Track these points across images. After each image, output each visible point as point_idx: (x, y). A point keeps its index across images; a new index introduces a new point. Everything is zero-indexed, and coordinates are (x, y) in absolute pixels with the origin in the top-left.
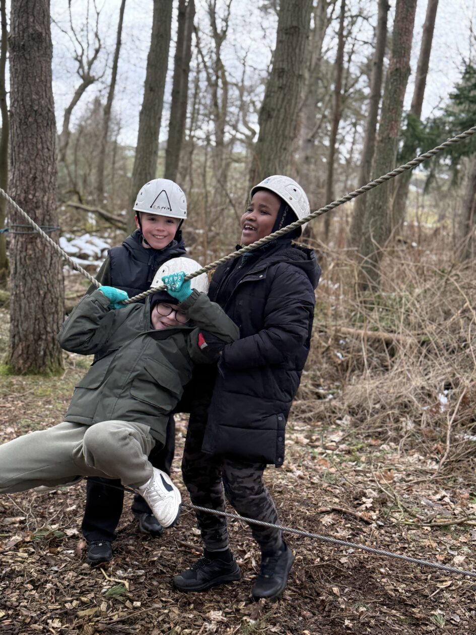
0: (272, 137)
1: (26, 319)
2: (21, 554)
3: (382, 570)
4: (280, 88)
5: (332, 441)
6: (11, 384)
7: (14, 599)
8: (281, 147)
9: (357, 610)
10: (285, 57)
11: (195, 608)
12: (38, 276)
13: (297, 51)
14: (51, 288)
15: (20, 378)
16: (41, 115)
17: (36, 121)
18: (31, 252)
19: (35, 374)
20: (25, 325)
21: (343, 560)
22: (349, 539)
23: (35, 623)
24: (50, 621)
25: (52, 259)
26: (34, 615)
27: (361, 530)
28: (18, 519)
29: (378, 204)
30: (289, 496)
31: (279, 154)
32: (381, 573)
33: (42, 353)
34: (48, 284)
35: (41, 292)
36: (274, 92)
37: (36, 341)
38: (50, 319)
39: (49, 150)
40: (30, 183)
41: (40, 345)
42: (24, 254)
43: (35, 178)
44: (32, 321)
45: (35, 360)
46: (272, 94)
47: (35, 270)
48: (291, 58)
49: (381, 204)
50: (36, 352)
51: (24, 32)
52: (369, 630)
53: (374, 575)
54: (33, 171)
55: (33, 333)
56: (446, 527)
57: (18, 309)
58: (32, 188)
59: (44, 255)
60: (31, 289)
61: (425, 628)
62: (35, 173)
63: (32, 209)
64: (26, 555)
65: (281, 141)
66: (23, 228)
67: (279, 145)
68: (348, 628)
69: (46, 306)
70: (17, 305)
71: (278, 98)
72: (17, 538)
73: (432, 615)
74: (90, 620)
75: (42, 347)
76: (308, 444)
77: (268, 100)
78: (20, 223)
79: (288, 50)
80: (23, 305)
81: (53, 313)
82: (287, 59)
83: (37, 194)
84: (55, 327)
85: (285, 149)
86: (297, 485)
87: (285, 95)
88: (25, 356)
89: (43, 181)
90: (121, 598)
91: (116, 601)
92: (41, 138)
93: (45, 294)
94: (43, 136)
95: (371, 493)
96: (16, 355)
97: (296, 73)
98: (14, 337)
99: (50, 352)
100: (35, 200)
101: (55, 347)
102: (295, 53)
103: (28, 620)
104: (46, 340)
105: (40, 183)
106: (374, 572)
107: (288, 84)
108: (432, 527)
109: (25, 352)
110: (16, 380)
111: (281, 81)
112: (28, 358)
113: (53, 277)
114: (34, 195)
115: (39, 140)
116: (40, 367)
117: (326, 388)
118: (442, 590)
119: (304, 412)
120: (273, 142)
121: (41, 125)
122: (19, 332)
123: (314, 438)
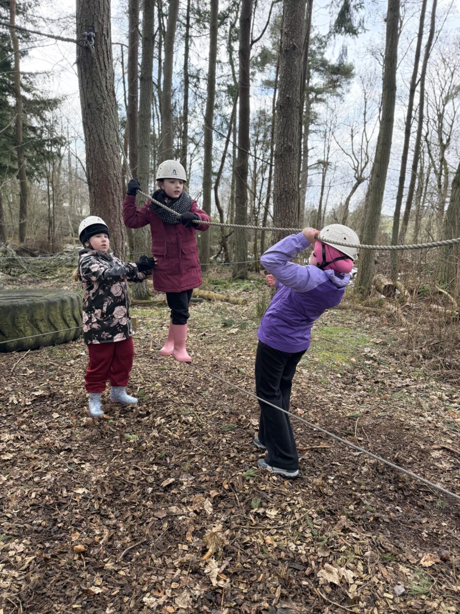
16: (289, 193)
30: (413, 433)
51: (281, 147)
76: (447, 400)
86: (423, 427)
92: (288, 206)
119: (451, 378)
123: (454, 396)
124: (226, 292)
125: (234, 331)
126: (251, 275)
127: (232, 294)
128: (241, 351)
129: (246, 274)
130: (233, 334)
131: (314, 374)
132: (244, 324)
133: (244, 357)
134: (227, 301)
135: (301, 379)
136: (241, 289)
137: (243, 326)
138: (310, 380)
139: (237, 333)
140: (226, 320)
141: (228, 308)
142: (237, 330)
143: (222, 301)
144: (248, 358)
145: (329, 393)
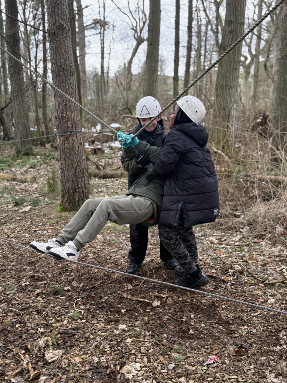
0: (227, 63)
1: (68, 182)
2: (39, 298)
3: (223, 306)
4: (230, 32)
5: (233, 241)
6: (62, 216)
7: (26, 319)
8: (233, 68)
9: (200, 326)
10: (232, 13)
11: (114, 324)
12: (72, 158)
13: (239, 8)
14: (79, 164)
15: (67, 213)
16: (66, 70)
17: (64, 74)
18: (67, 145)
19: (75, 211)
20: (68, 185)
21: (203, 301)
22: (211, 291)
23: (33, 330)
24: (39, 329)
25: (78, 148)
26: (33, 326)
27: (221, 286)
28: (43, 282)
29: (282, 98)
31: (232, 73)
32: (222, 308)
33: (77, 199)
34: (77, 162)
35: (74, 166)
36: (227, 35)
37: (74, 193)
38: (80, 180)
39: (72, 89)
40: (64, 108)
41: (76, 195)
42: (64, 146)
43: (66, 105)
44: (71, 182)
45: (74, 203)
46: (226, 37)
47: (70, 155)
48: (236, 13)
49: (284, 97)
50: (74, 199)
51: (54, 26)
52: (202, 335)
53: (218, 309)
54: (65, 101)
55: (72, 189)
56: (273, 285)
57: (63, 176)
58: (65, 110)
59: (74, 146)
60: (69, 165)
61: (234, 335)
62: (66, 102)
63: (66, 122)
64: (41, 299)
65: (233, 64)
66: (62, 132)
67: (232, 67)
68: (191, 334)
69: (77, 174)
70: (63, 174)
71: (229, 39)
72: (38, 291)
73: (241, 329)
74: (57, 328)
75: (77, 196)
76: (218, 243)
77: (223, 40)
78: (61, 130)
79: (233, 8)
80: (66, 174)
81: (82, 177)
82: (233, 14)
83: (68, 114)
84: (83, 184)
85: (236, 69)
87: (233, 36)
88: (69, 201)
89: (70, 106)
90: (76, 318)
91: (74, 319)
92: (67, 83)
93: (76, 167)
94: (68, 81)
95: (238, 267)
96: (64, 201)
97: (239, 21)
98: (63, 191)
99: (82, 198)
100: (67, 117)
101: (84, 196)
102: (238, 10)
103: (29, 329)
104: (79, 192)
105: (69, 108)
106: (218, 307)
107: (235, 29)
108: (264, 285)
109: (69, 199)
110: (63, 214)
111: (230, 28)
112: (70, 202)
113: (80, 158)
114: (66, 114)
115: (67, 84)
116: (77, 207)
117: (241, 211)
118: (253, 317)
120: (228, 66)
121: (67, 75)
122: (65, 189)
123: (223, 239)
124: (11, 171)
125: (27, 209)
126: (36, 150)
127: (19, 173)
128: (37, 227)
129: (31, 149)
130: (26, 212)
131: (108, 238)
132: (36, 201)
133: (40, 232)
134: (14, 180)
135: (96, 244)
136: (28, 166)
137: (35, 203)
138: (105, 243)
139: (30, 211)
140: (17, 200)
141: (17, 187)
142: (29, 207)
143: (8, 180)
144: (45, 232)
145: (121, 251)
